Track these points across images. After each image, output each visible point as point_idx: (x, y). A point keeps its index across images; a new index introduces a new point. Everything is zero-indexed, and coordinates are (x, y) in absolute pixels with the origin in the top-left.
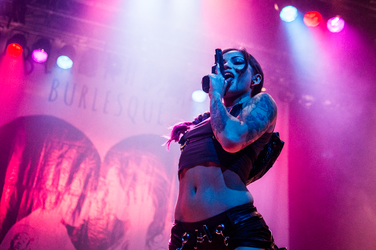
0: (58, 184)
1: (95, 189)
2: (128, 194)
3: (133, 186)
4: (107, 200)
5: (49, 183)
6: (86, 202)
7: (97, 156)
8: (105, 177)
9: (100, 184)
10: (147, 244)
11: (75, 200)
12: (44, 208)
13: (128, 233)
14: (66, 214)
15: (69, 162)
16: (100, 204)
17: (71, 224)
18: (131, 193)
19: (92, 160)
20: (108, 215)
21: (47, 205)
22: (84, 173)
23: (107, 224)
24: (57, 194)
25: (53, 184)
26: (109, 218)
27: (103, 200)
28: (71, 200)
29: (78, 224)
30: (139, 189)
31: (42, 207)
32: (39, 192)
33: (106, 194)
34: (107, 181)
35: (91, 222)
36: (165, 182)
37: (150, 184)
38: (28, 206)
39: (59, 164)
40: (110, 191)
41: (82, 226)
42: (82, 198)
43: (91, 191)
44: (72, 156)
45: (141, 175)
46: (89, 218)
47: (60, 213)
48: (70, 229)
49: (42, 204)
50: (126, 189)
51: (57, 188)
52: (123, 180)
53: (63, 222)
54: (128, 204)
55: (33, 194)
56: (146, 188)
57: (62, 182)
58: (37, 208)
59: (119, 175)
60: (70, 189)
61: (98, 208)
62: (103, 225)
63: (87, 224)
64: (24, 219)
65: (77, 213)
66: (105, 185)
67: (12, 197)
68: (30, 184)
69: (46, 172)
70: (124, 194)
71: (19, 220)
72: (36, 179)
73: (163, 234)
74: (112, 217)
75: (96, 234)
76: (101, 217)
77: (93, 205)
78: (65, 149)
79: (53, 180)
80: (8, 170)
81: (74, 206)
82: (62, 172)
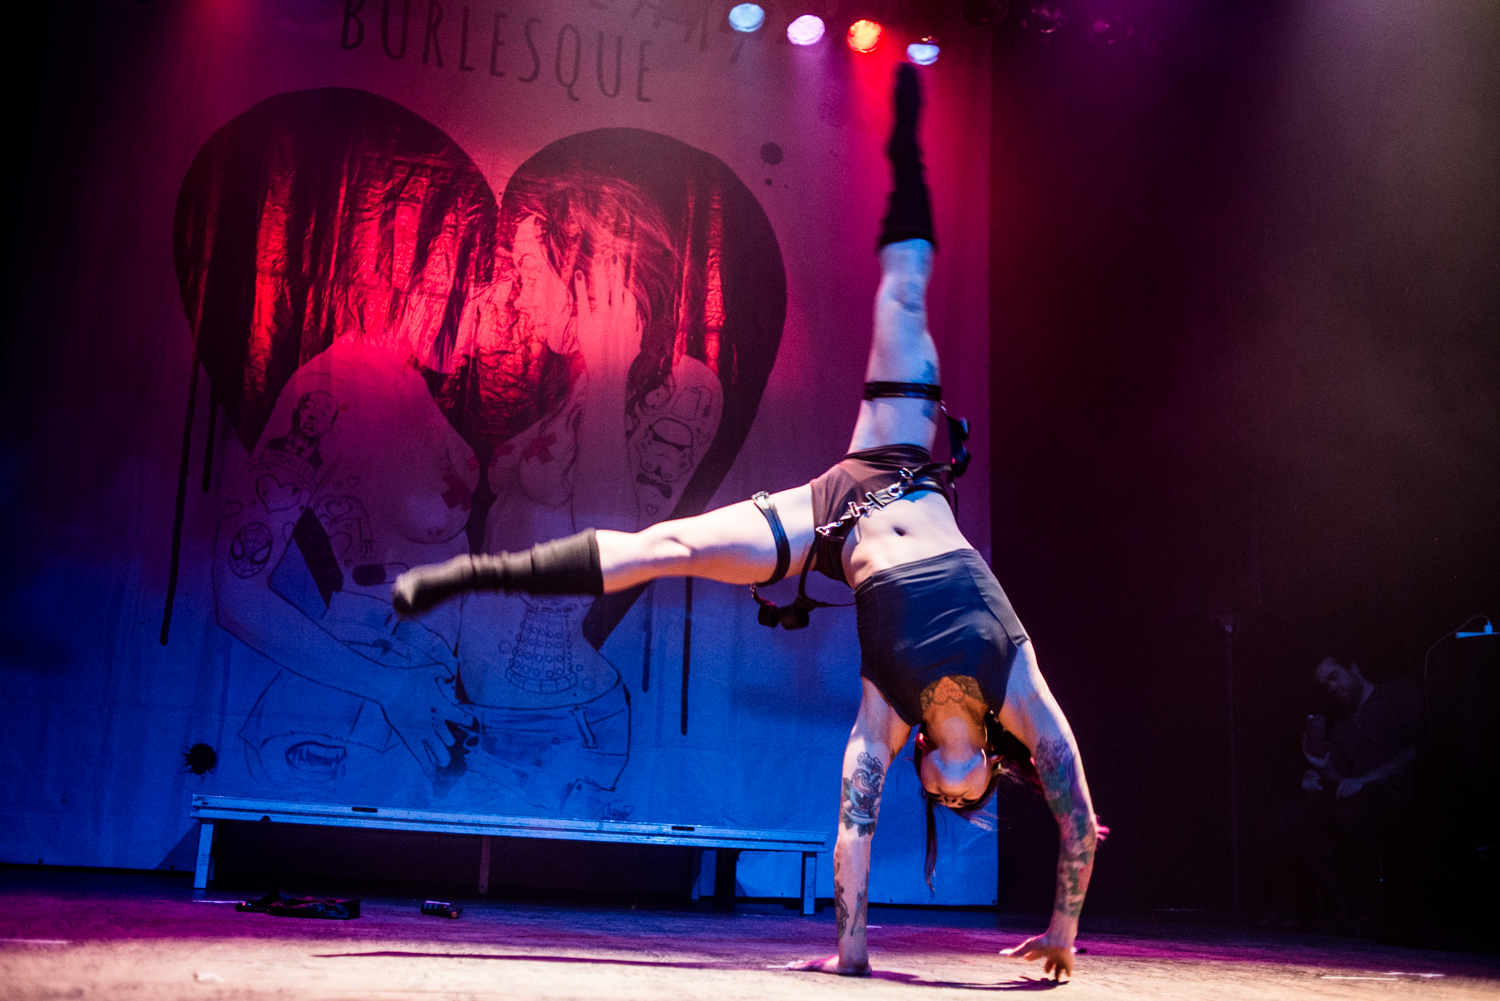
0: (391, 269)
1: (486, 278)
2: (572, 287)
3: (583, 266)
4: (517, 304)
5: (368, 265)
6: (468, 312)
7: (483, 190)
8: (510, 248)
9: (498, 264)
10: (629, 409)
11: (439, 307)
12: (362, 329)
13: (579, 386)
14: (421, 343)
15: (414, 208)
16: (503, 316)
17: (434, 367)
18: (580, 285)
19: (472, 203)
20: (526, 342)
21: (369, 320)
22: (455, 234)
23: (526, 363)
24: (391, 292)
25: (377, 268)
26: (529, 349)
27: (510, 304)
28: (428, 307)
29: (452, 367)
30: (598, 271)
31: (358, 326)
32: (346, 290)
33: (517, 288)
34: (516, 257)
35: (484, 360)
36: (667, 253)
37: (627, 259)
38: (323, 325)
39: (388, 216)
40: (524, 281)
41: (464, 370)
42: (456, 302)
43: (477, 282)
44: (420, 195)
45: (603, 236)
46: (477, 350)
47: (405, 341)
48: (433, 378)
49: (358, 320)
50: (567, 275)
51: (389, 278)
52: (557, 253)
53: (416, 364)
54: (574, 314)
55: (331, 294)
56: (618, 270)
57: (403, 264)
58: (344, 330)
59: (544, 240)
60: (422, 279)
61: (498, 324)
62: (515, 367)
63: (475, 365)
64: (317, 358)
65: (447, 339)
66: (512, 266)
67: (279, 304)
68: (321, 269)
69: (355, 239)
70: (561, 288)
71: (305, 361)
72: (334, 256)
73: (667, 386)
74: (536, 348)
75: (499, 390)
76: (510, 349)
77: (486, 317)
78: (399, 176)
79: (379, 258)
80: (262, 236)
81: (437, 322)
82: (397, 234)
